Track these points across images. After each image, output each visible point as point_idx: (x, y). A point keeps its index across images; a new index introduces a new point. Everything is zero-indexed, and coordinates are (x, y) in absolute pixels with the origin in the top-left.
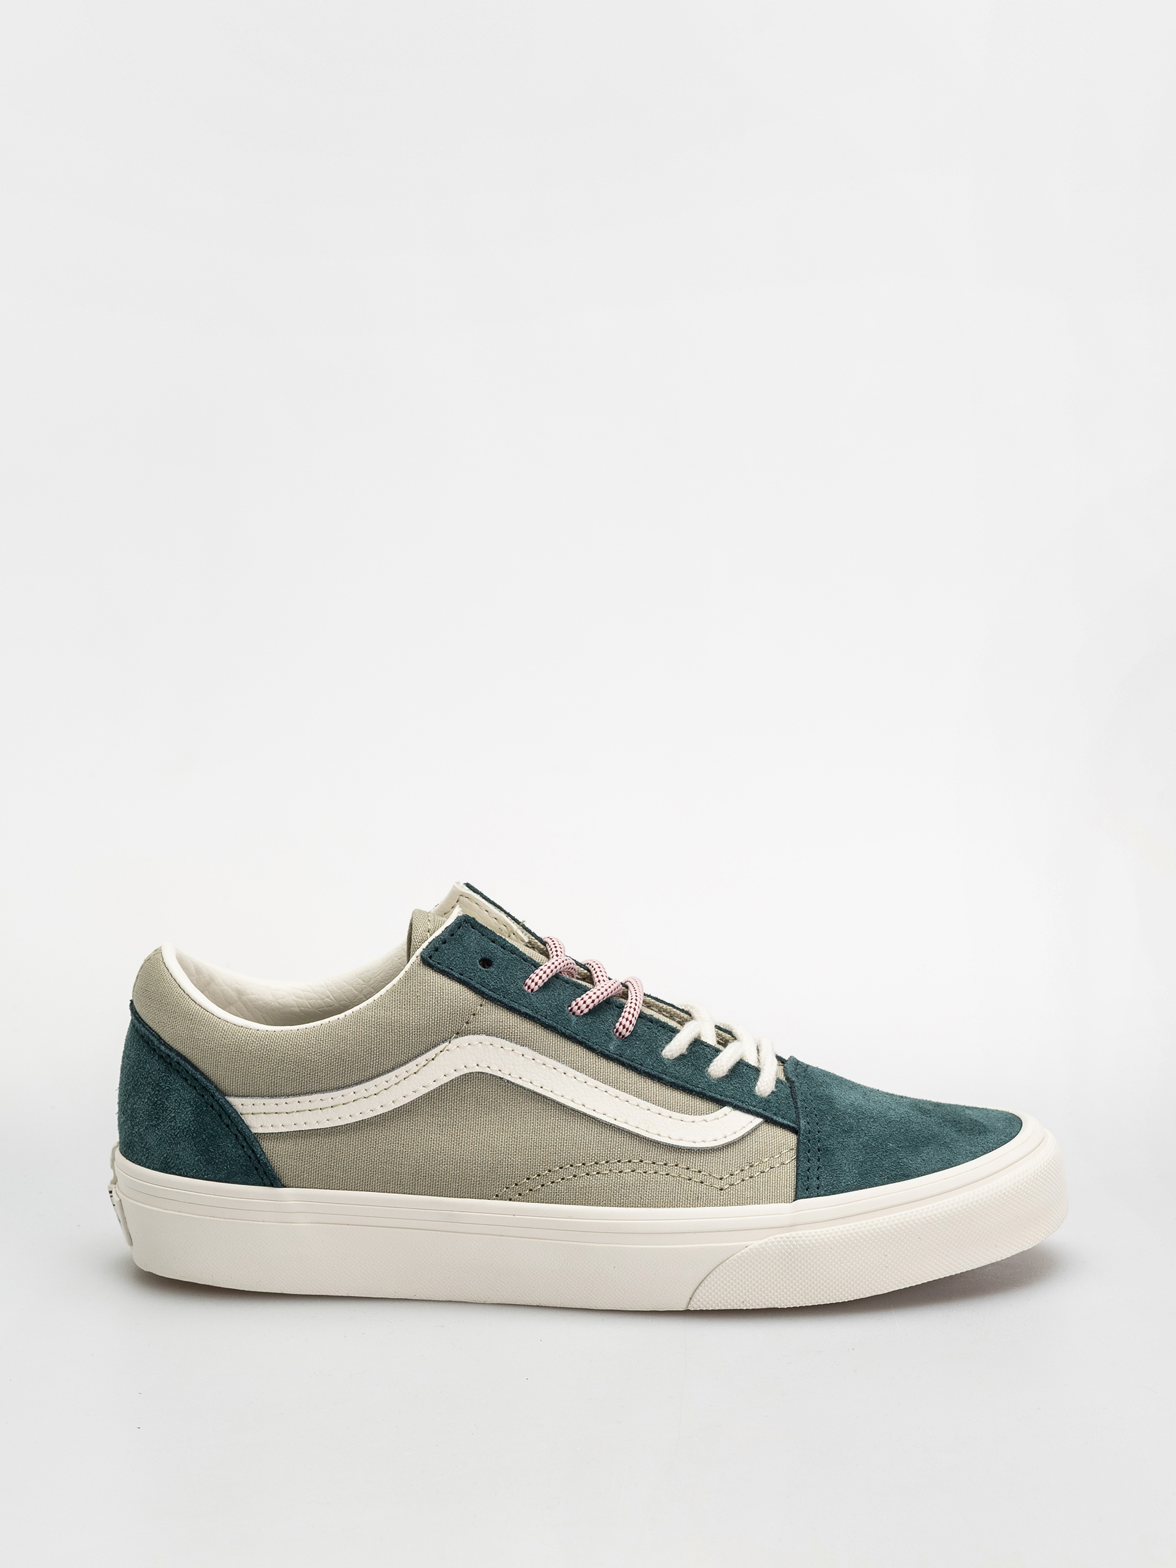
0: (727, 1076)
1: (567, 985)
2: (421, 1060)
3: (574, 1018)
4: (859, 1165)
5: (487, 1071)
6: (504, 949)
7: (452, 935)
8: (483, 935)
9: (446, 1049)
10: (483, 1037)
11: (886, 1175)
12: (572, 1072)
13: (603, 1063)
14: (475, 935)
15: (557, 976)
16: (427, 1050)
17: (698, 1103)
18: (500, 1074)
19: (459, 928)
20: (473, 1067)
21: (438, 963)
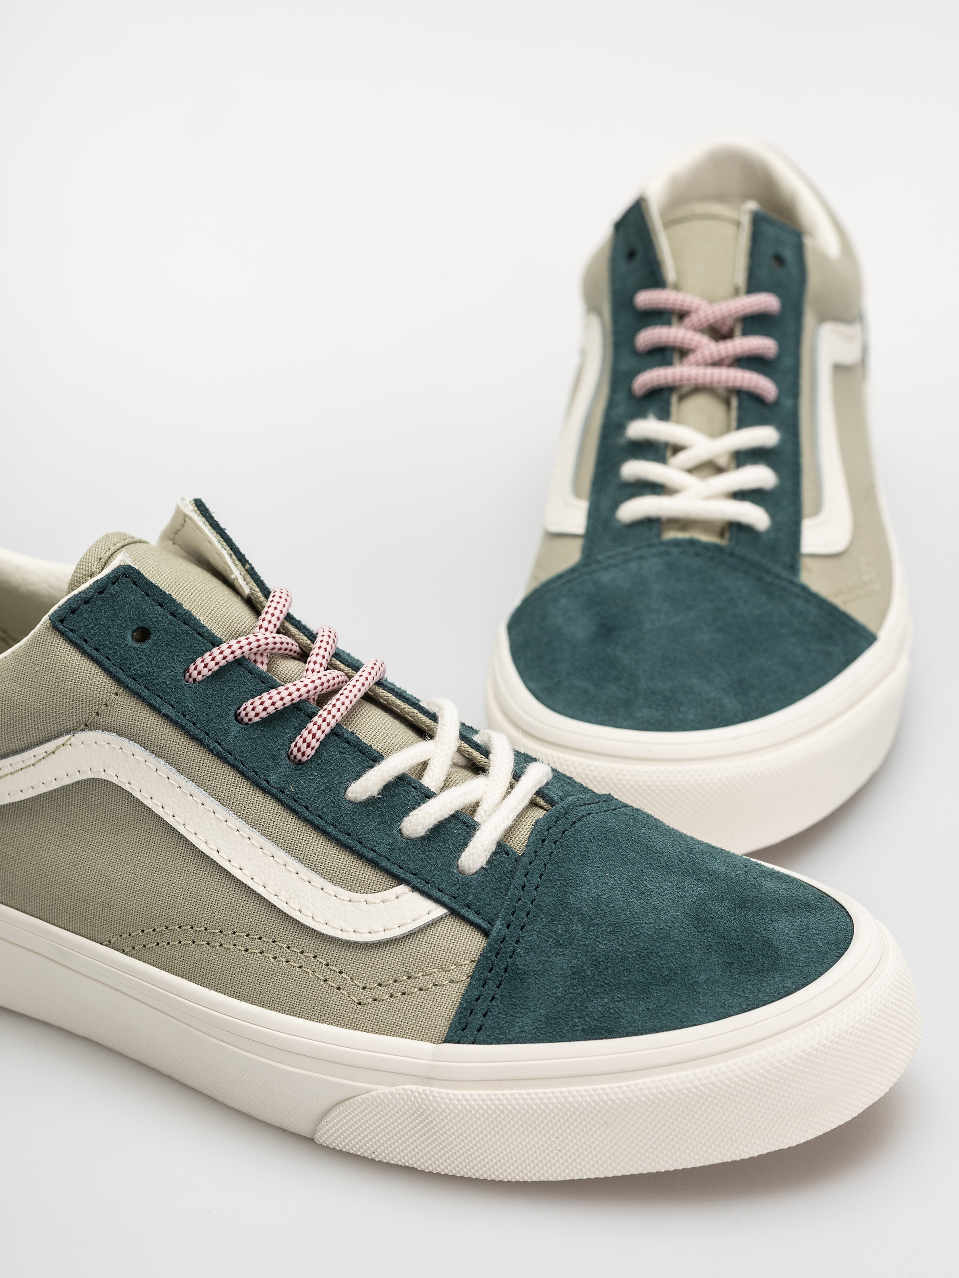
0: (422, 838)
1: (250, 676)
2: (40, 751)
3: (235, 728)
4: (553, 1002)
5: (114, 780)
6: (175, 616)
7: (101, 593)
8: (148, 595)
9: (69, 743)
10: (113, 737)
11: (582, 1025)
12: (212, 804)
13: (258, 797)
14: (133, 595)
15: (239, 662)
16: (48, 740)
17: (368, 874)
18: (127, 788)
19: (114, 583)
20: (99, 772)
21: (72, 630)
